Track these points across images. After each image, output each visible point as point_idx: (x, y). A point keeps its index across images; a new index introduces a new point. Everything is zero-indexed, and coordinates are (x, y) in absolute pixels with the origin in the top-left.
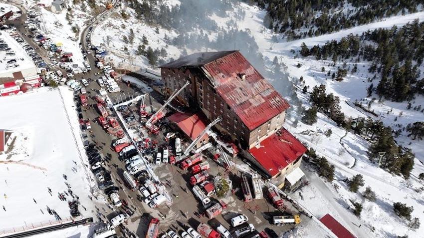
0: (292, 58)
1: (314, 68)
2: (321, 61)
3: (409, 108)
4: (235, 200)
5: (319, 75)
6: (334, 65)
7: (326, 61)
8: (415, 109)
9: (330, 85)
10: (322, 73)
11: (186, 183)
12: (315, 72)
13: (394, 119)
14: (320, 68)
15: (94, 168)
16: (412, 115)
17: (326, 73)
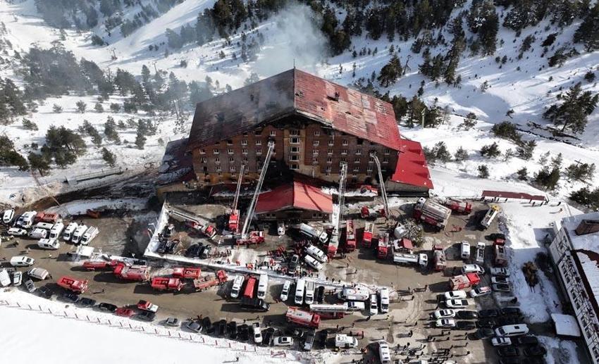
0: (161, 59)
1: (207, 59)
2: (206, 45)
3: (355, 55)
4: (433, 237)
5: (223, 64)
6: (229, 42)
7: (214, 42)
8: (361, 54)
9: (248, 71)
10: (223, 60)
11: (374, 261)
12: (212, 63)
13: (352, 75)
14: (213, 55)
15: (259, 340)
16: (364, 63)
17: (230, 58)
